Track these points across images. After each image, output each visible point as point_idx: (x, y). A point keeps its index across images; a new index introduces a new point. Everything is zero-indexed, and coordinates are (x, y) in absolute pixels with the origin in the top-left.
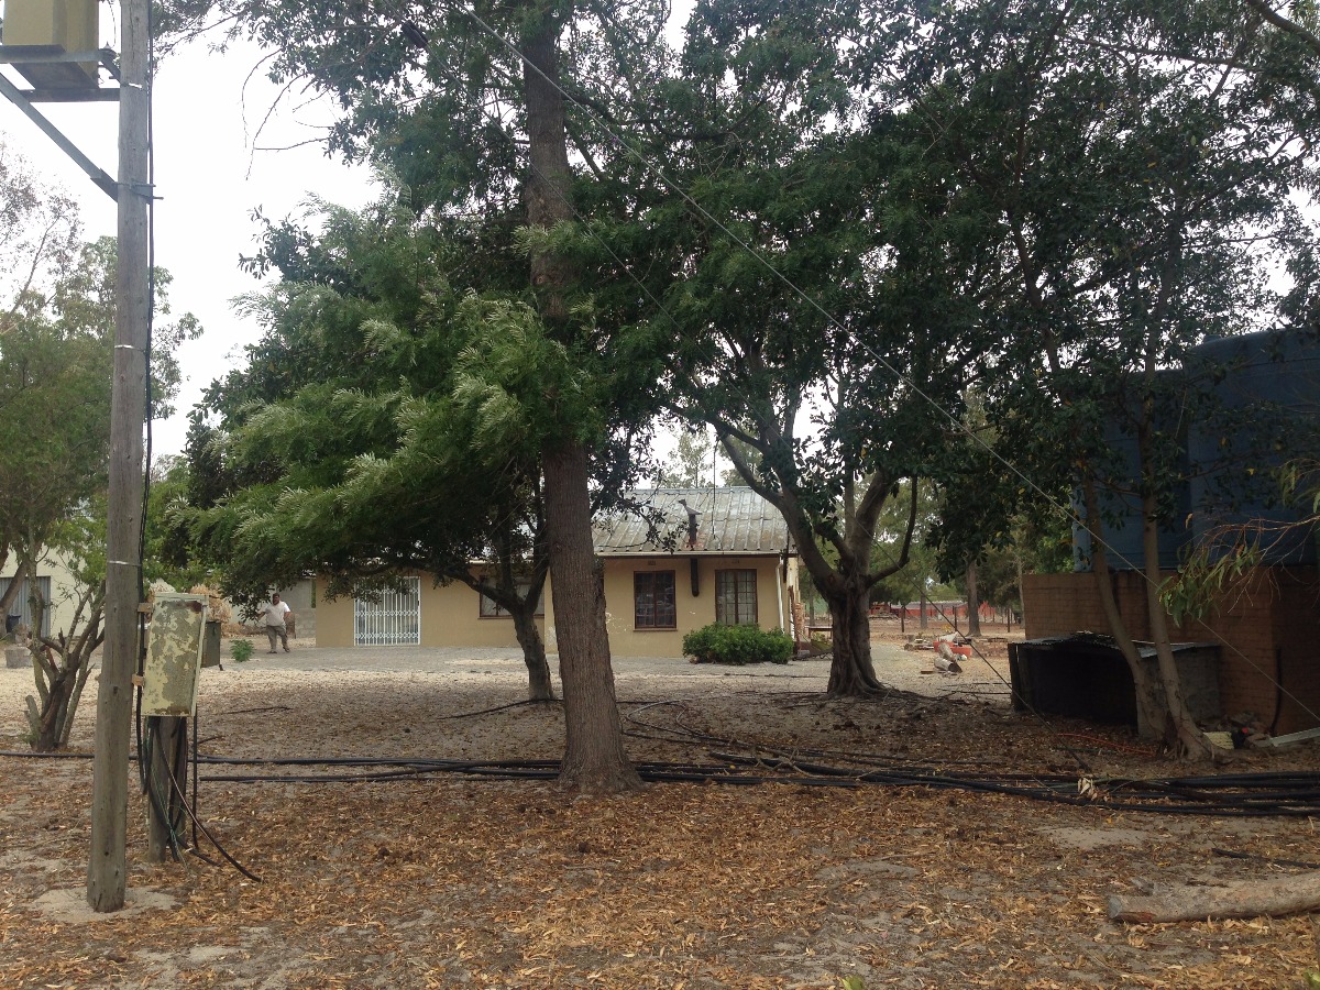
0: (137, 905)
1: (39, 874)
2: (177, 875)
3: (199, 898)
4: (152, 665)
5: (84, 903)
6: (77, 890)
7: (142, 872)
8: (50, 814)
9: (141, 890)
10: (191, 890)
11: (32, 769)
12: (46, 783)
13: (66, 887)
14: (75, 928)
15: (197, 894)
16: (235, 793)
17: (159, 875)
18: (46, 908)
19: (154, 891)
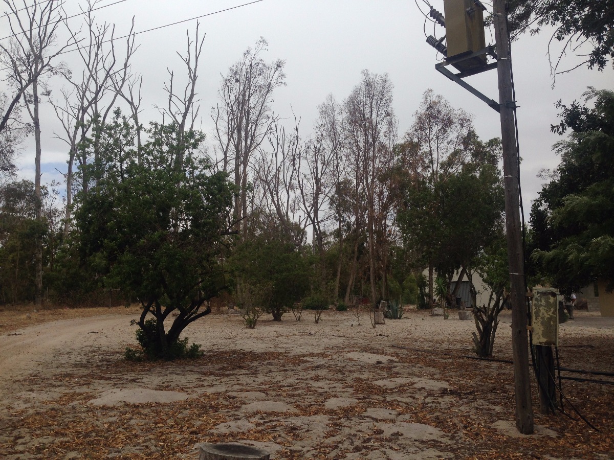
0: (539, 433)
1: (492, 412)
2: (556, 422)
3: (569, 435)
4: (535, 321)
5: (515, 429)
6: (511, 422)
7: (538, 418)
8: (491, 385)
9: (541, 427)
10: (565, 430)
11: (479, 364)
12: (486, 371)
13: (507, 420)
14: (513, 439)
15: (568, 433)
16: (576, 386)
17: (547, 421)
18: (499, 428)
19: (547, 428)
